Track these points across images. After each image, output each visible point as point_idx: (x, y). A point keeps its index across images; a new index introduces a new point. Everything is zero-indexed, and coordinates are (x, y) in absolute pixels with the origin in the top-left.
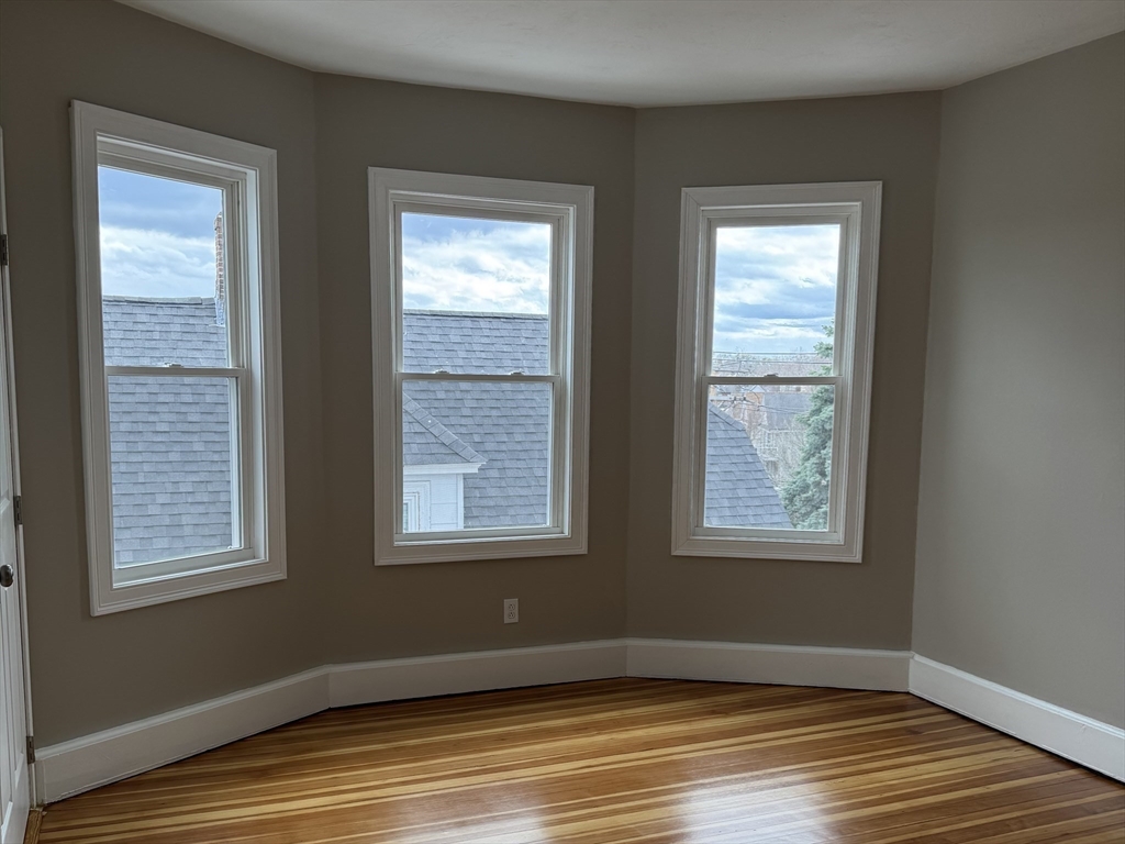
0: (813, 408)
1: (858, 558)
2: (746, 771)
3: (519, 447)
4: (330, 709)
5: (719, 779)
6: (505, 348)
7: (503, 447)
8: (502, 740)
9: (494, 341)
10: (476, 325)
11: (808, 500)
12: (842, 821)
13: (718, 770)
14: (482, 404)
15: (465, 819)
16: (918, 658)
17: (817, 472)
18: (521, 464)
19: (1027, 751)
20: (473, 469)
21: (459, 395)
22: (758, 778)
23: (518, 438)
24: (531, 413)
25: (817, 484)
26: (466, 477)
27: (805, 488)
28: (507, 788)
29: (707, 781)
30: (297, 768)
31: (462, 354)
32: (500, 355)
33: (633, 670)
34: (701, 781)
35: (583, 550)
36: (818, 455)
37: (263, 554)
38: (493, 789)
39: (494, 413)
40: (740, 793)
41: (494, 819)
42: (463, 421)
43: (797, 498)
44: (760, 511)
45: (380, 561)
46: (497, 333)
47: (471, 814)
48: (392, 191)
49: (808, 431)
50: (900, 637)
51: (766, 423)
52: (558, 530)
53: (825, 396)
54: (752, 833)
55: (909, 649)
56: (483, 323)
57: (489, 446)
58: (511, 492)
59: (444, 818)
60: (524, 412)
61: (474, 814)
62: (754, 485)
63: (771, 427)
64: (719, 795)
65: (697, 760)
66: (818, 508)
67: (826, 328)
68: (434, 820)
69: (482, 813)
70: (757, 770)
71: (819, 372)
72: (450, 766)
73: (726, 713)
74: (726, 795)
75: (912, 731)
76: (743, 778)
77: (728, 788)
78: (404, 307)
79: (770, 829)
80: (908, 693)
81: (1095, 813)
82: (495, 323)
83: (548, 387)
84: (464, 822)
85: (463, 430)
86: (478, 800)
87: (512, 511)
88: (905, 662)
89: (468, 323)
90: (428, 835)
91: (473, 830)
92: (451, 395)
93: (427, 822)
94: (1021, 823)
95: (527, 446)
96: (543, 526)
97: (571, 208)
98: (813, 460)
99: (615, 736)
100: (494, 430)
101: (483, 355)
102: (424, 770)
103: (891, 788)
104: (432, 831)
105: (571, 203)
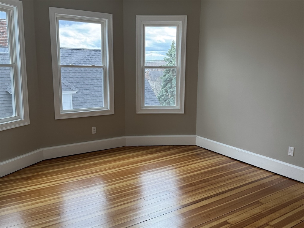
0: (164, 75)
1: (183, 112)
2: (159, 167)
3: (87, 86)
4: (44, 160)
5: (153, 170)
6: (81, 58)
7: (83, 86)
8: (95, 165)
9: (78, 56)
10: (72, 51)
11: (164, 99)
12: (182, 178)
13: (152, 168)
14: (75, 74)
15: (88, 186)
16: (198, 136)
17: (166, 91)
18: (88, 91)
19: (225, 157)
20: (75, 92)
21: (68, 71)
22: (163, 169)
23: (87, 83)
24: (90, 76)
25: (166, 95)
26: (73, 95)
27: (163, 96)
28: (98, 177)
29: (150, 170)
30: (38, 176)
31: (69, 60)
32: (80, 60)
33: (127, 144)
34: (149, 171)
35: (113, 113)
36: (166, 87)
37: (22, 118)
38: (95, 178)
39: (79, 77)
40: (159, 173)
41: (96, 185)
42: (70, 79)
43: (161, 98)
44: (153, 102)
45: (57, 118)
46: (79, 54)
47: (89, 184)
48: (56, 14)
49: (163, 81)
50: (193, 132)
51: (150, 79)
52: (106, 108)
53: (167, 71)
54: (163, 182)
55: (195, 134)
56: (74, 51)
57: (78, 86)
58: (86, 99)
59: (82, 186)
60: (88, 76)
61: (91, 184)
62: (151, 95)
63: (151, 80)
64: (154, 174)
65: (147, 166)
66: (166, 101)
67: (166, 54)
68: (80, 187)
69: (93, 184)
70: (162, 167)
71: (165, 65)
72: (81, 172)
73: (153, 153)
74: (155, 174)
75: (198, 154)
76: (159, 169)
77: (156, 172)
78: (60, 47)
79: (167, 181)
80: (196, 145)
81: (242, 171)
82: (78, 51)
83: (102, 69)
84: (88, 187)
85: (70, 81)
86: (91, 181)
87: (86, 104)
88: (195, 138)
89: (70, 51)
90: (79, 191)
91: (91, 188)
92: (66, 72)
93: (78, 187)
94: (226, 174)
95: (89, 86)
96: (102, 107)
97: (106, 20)
98: (165, 88)
99: (125, 161)
100: (79, 81)
101: (75, 60)
102: (74, 174)
103: (195, 168)
104: (79, 190)
105: (106, 18)
